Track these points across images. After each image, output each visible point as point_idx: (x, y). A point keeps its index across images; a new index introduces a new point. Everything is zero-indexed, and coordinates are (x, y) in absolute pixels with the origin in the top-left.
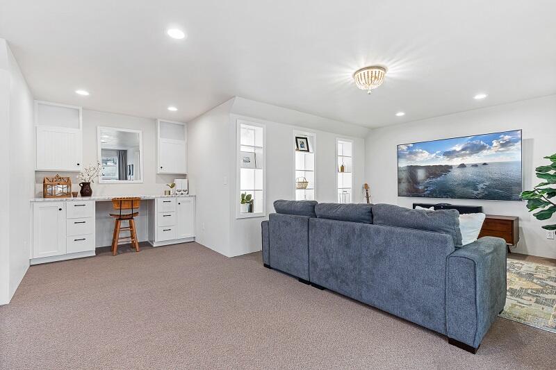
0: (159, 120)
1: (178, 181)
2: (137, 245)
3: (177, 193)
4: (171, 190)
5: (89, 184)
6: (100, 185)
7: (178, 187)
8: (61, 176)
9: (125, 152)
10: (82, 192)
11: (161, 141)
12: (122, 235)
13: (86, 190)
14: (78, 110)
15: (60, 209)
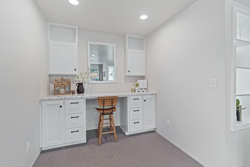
0: (127, 35)
1: (140, 82)
2: (114, 128)
3: (140, 90)
4: (136, 89)
5: (82, 84)
6: (89, 85)
7: (141, 86)
8: (65, 78)
9: (102, 65)
10: (78, 91)
11: (129, 50)
12: (104, 122)
13: (80, 89)
14: (75, 29)
15: (61, 107)
